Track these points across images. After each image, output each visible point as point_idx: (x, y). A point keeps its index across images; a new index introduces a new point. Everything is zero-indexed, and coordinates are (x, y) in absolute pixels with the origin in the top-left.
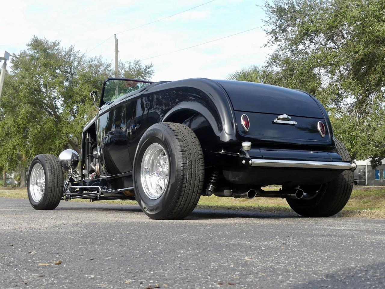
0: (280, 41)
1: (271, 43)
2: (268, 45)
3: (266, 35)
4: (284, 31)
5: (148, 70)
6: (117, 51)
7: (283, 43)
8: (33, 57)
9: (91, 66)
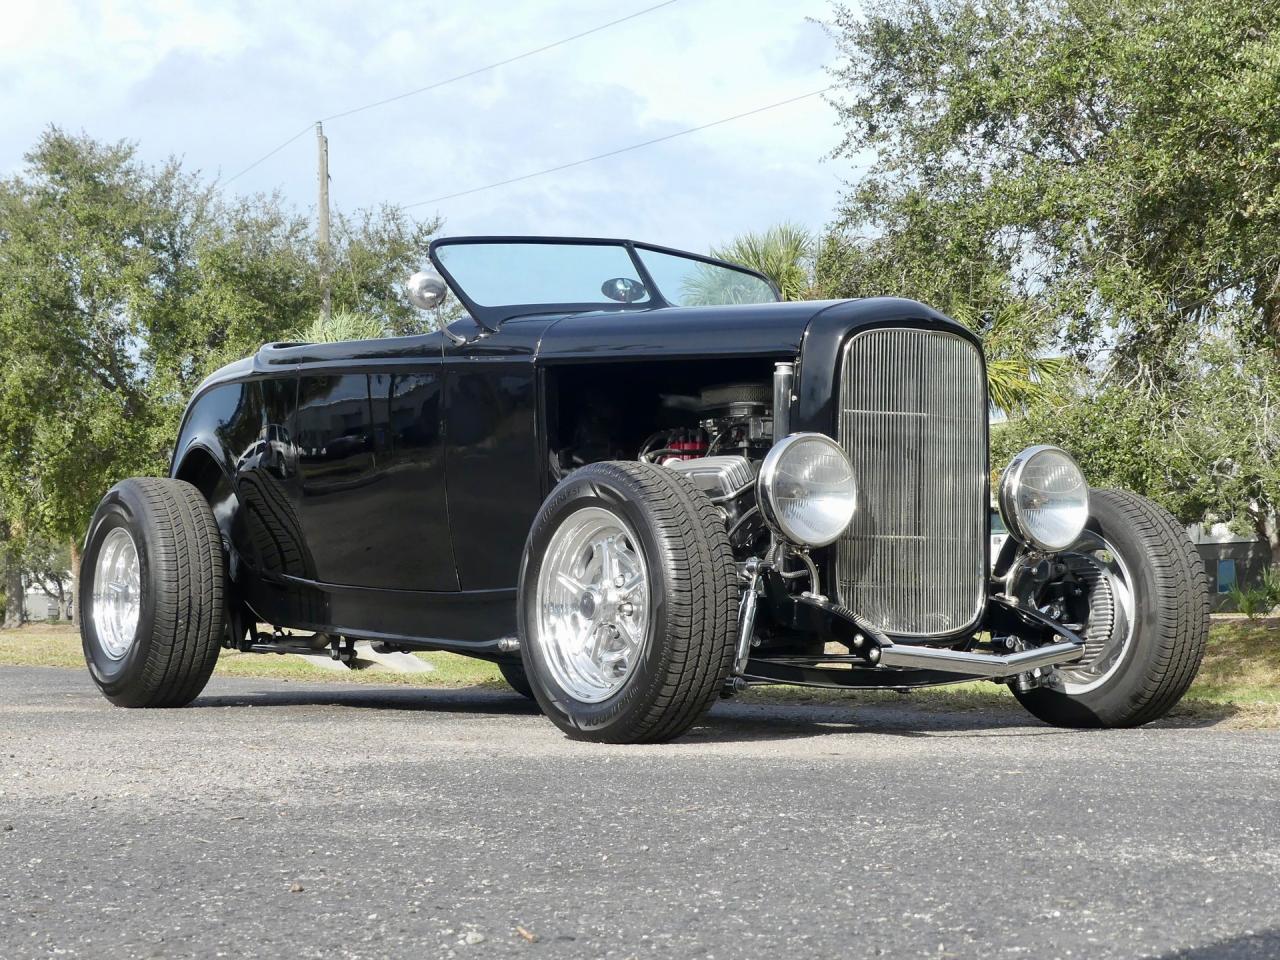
0: (885, 137)
1: (854, 144)
2: (847, 151)
3: (838, 119)
4: (897, 103)
5: (425, 239)
6: (324, 177)
7: (895, 144)
8: (47, 199)
9: (242, 227)
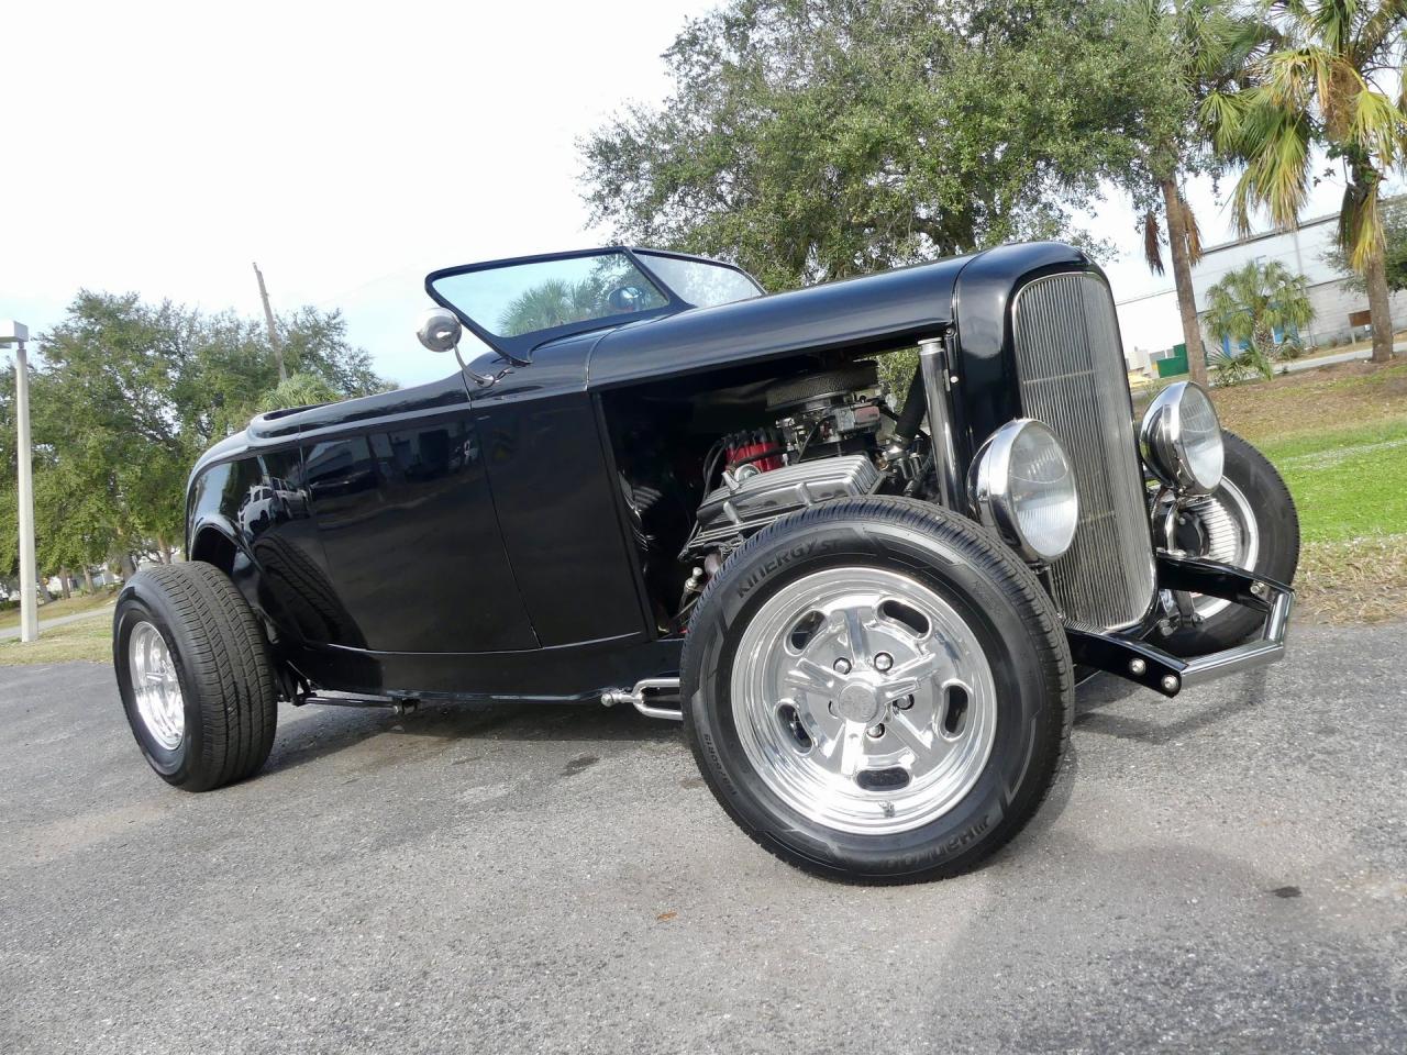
0: (616, 211)
1: (596, 219)
2: (592, 224)
3: (584, 204)
4: (617, 191)
5: (334, 322)
6: (265, 295)
7: (624, 216)
8: (87, 334)
9: (218, 333)
